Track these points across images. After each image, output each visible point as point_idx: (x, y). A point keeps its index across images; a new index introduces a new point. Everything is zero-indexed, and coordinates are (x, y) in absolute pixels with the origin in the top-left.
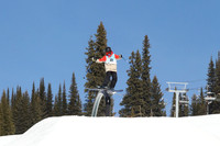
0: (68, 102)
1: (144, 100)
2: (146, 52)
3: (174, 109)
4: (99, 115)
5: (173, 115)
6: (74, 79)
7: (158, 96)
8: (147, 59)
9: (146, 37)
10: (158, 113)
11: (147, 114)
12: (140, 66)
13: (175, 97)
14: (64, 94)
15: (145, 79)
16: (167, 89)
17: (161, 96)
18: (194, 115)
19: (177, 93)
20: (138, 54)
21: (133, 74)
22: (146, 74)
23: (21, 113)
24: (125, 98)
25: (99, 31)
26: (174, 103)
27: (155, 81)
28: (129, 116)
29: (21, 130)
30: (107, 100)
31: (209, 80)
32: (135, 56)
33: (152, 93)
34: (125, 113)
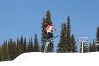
0: (33, 46)
1: (68, 45)
2: (69, 23)
3: (81, 49)
4: (47, 52)
5: (81, 52)
6: (36, 36)
7: (74, 43)
8: (69, 27)
9: (69, 17)
10: (74, 51)
11: (69, 51)
12: (66, 30)
13: (81, 44)
14: (32, 42)
15: (68, 35)
16: (78, 40)
17: (75, 43)
18: (90, 52)
19: (83, 42)
20: (65, 24)
21: (63, 33)
22: (69, 33)
23: (12, 51)
24: (59, 44)
25: (47, 14)
26: (81, 46)
27: (73, 36)
28: (61, 52)
29: (12, 58)
30: (51, 45)
31: (97, 36)
32: (63, 25)
33: (71, 42)
34: (59, 51)
